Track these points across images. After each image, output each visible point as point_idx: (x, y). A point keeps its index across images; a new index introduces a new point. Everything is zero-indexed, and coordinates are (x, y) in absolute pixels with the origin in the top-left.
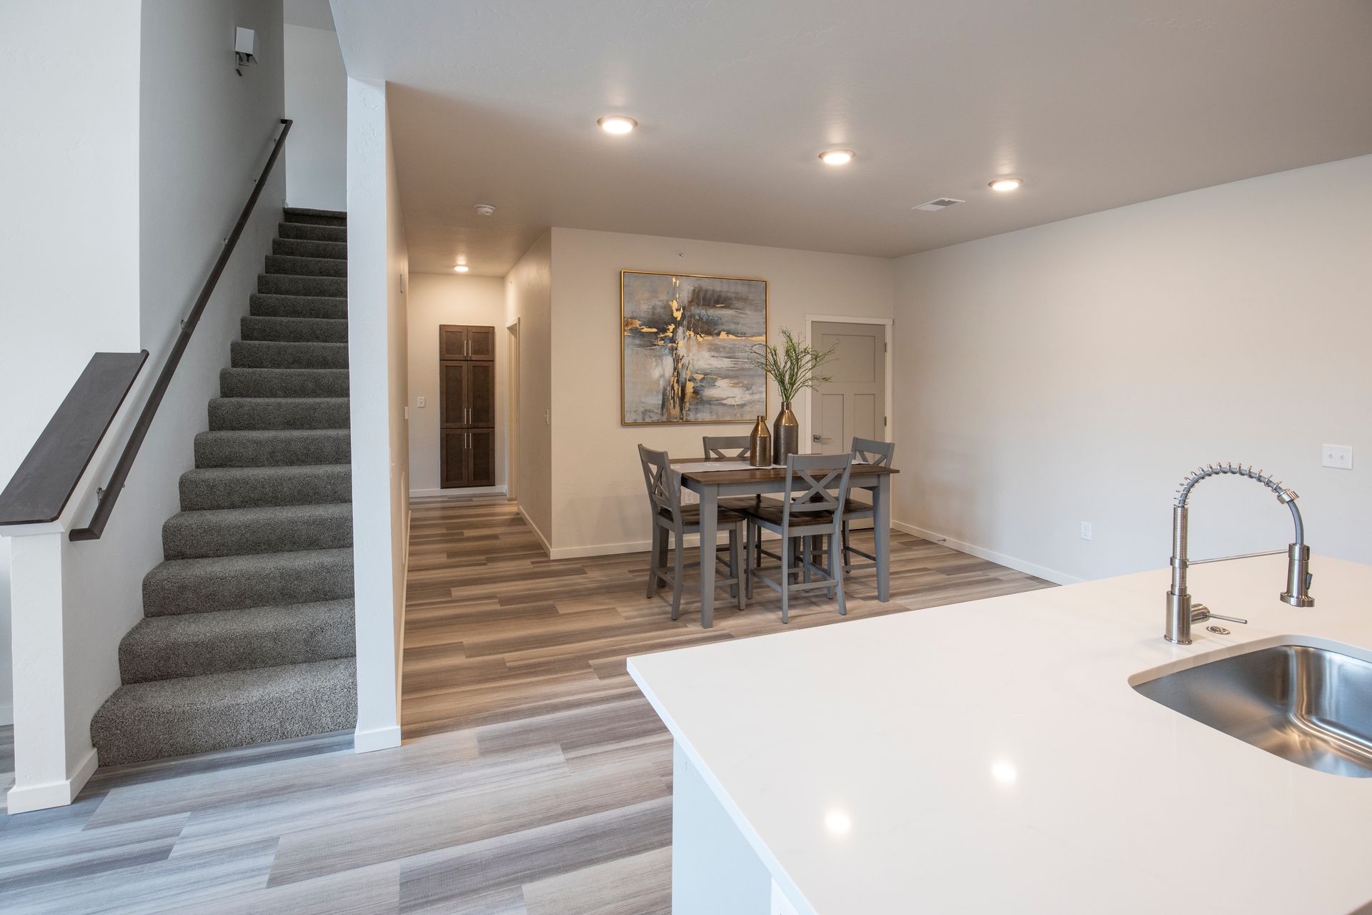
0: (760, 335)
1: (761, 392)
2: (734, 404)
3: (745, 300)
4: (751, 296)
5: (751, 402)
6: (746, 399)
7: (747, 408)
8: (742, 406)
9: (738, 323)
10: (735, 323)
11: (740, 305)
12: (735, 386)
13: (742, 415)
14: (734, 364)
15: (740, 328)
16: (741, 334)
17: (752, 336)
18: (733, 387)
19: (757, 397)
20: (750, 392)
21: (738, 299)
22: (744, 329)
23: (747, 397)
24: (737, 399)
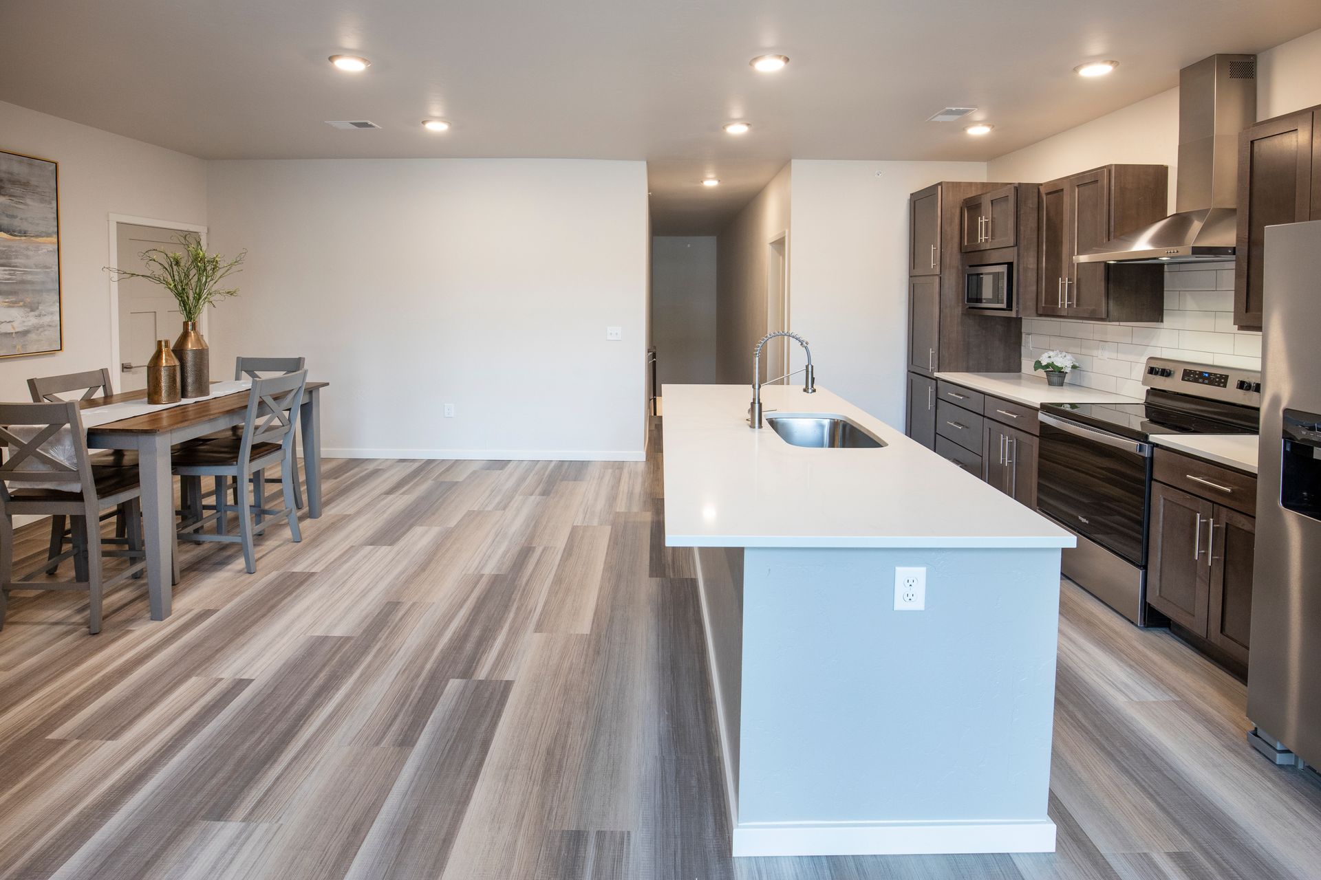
0: (49, 235)
1: (52, 313)
2: (12, 331)
3: (25, 185)
4: (34, 181)
5: (37, 328)
6: (30, 324)
7: (32, 336)
8: (25, 333)
9: (13, 217)
10: (8, 216)
11: (17, 190)
12: (12, 305)
13: (24, 346)
14: (10, 274)
15: (16, 223)
16: (20, 232)
17: (37, 236)
18: (9, 307)
19: (46, 320)
20: (36, 313)
21: (14, 182)
22: (25, 226)
23: (32, 320)
24: (15, 324)
